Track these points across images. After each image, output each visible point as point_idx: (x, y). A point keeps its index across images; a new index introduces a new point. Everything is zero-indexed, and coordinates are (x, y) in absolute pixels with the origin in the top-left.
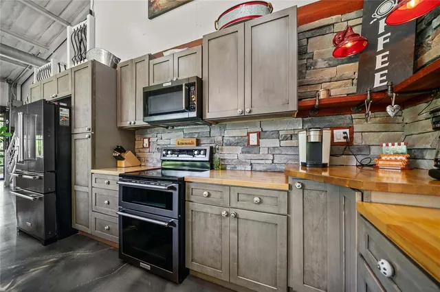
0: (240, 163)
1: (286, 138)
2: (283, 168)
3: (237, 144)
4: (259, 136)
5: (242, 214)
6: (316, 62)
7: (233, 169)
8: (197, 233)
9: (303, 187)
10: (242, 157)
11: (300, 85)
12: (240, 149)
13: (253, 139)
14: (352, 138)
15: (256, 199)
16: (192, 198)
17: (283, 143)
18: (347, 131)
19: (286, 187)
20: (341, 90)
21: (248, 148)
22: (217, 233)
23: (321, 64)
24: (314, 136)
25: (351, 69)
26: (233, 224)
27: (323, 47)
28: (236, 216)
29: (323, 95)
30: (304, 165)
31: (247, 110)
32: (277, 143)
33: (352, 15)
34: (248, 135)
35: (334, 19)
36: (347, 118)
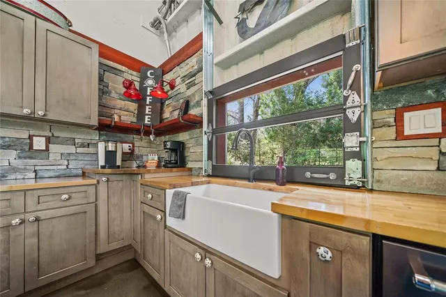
1: (82, 146)
2: (80, 172)
4: (48, 141)
5: (42, 215)
6: (111, 92)
9: (108, 180)
10: (17, 163)
12: (14, 153)
13: (39, 143)
14: (133, 150)
15: (64, 196)
17: (79, 150)
18: (131, 145)
19: (96, 181)
20: (128, 119)
21: (28, 150)
23: (113, 94)
24: (111, 147)
25: (133, 106)
26: (31, 229)
27: (116, 83)
28: (37, 220)
29: (116, 118)
31: (41, 113)
32: (72, 149)
33: (134, 73)
34: (31, 137)
35: (124, 68)
36: (130, 137)
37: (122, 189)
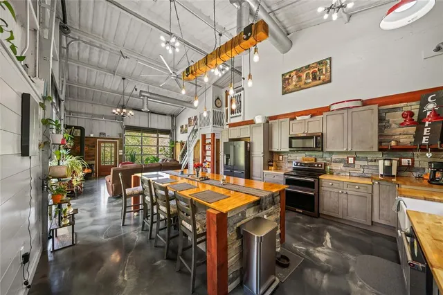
0: (342, 171)
1: (371, 161)
2: (370, 175)
3: (340, 162)
4: (355, 159)
5: (349, 192)
6: (391, 125)
7: (338, 174)
8: (325, 200)
9: (379, 183)
10: (343, 169)
11: (379, 136)
12: (342, 164)
13: (351, 160)
14: (413, 163)
15: (357, 187)
16: (323, 185)
17: (369, 163)
18: (410, 160)
19: (371, 183)
20: (407, 140)
21: (347, 164)
22: (336, 200)
23: (394, 126)
24: (387, 163)
25: (412, 130)
26: (345, 196)
27: (396, 118)
28: (347, 193)
29: (393, 143)
30: (382, 175)
31: (350, 149)
32: (366, 163)
33: (414, 103)
34: (348, 158)
35: (402, 105)
36: (410, 154)
37: (389, 191)
